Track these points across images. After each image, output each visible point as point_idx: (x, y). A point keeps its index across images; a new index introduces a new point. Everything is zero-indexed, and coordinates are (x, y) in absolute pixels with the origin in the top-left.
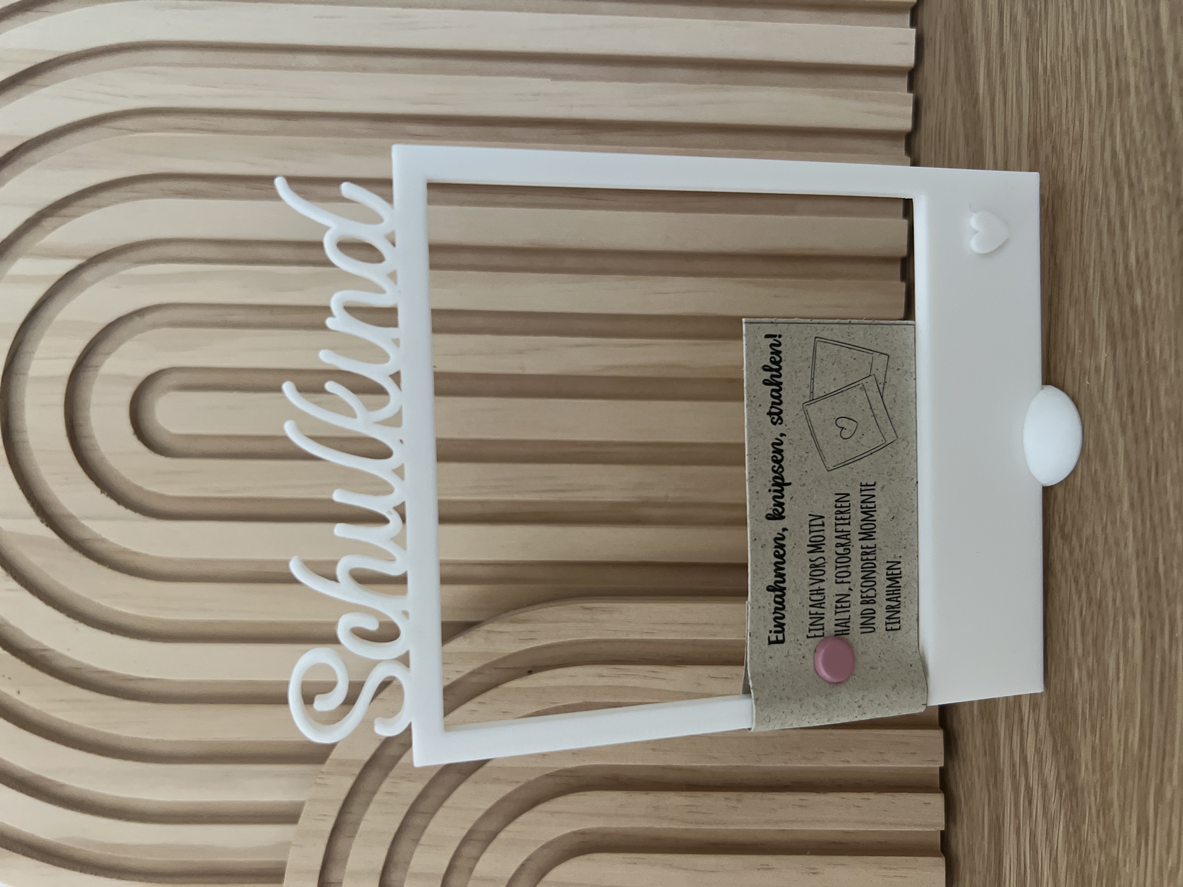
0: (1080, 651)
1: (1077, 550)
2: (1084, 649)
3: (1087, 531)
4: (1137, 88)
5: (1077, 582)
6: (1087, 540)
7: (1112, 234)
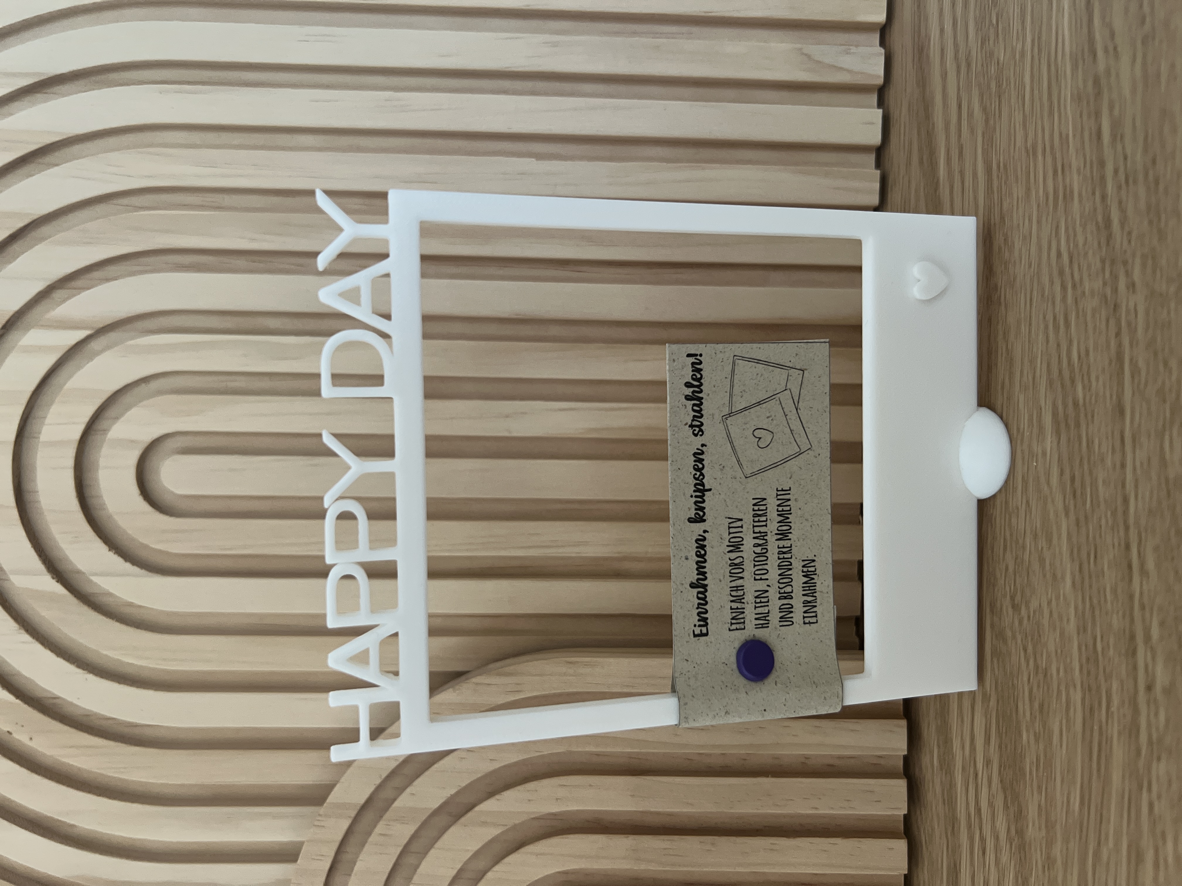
0: (1028, 714)
1: (1025, 621)
2: (1031, 714)
3: (1034, 604)
4: (1080, 195)
5: (1025, 650)
6: (1034, 612)
7: (1056, 328)
